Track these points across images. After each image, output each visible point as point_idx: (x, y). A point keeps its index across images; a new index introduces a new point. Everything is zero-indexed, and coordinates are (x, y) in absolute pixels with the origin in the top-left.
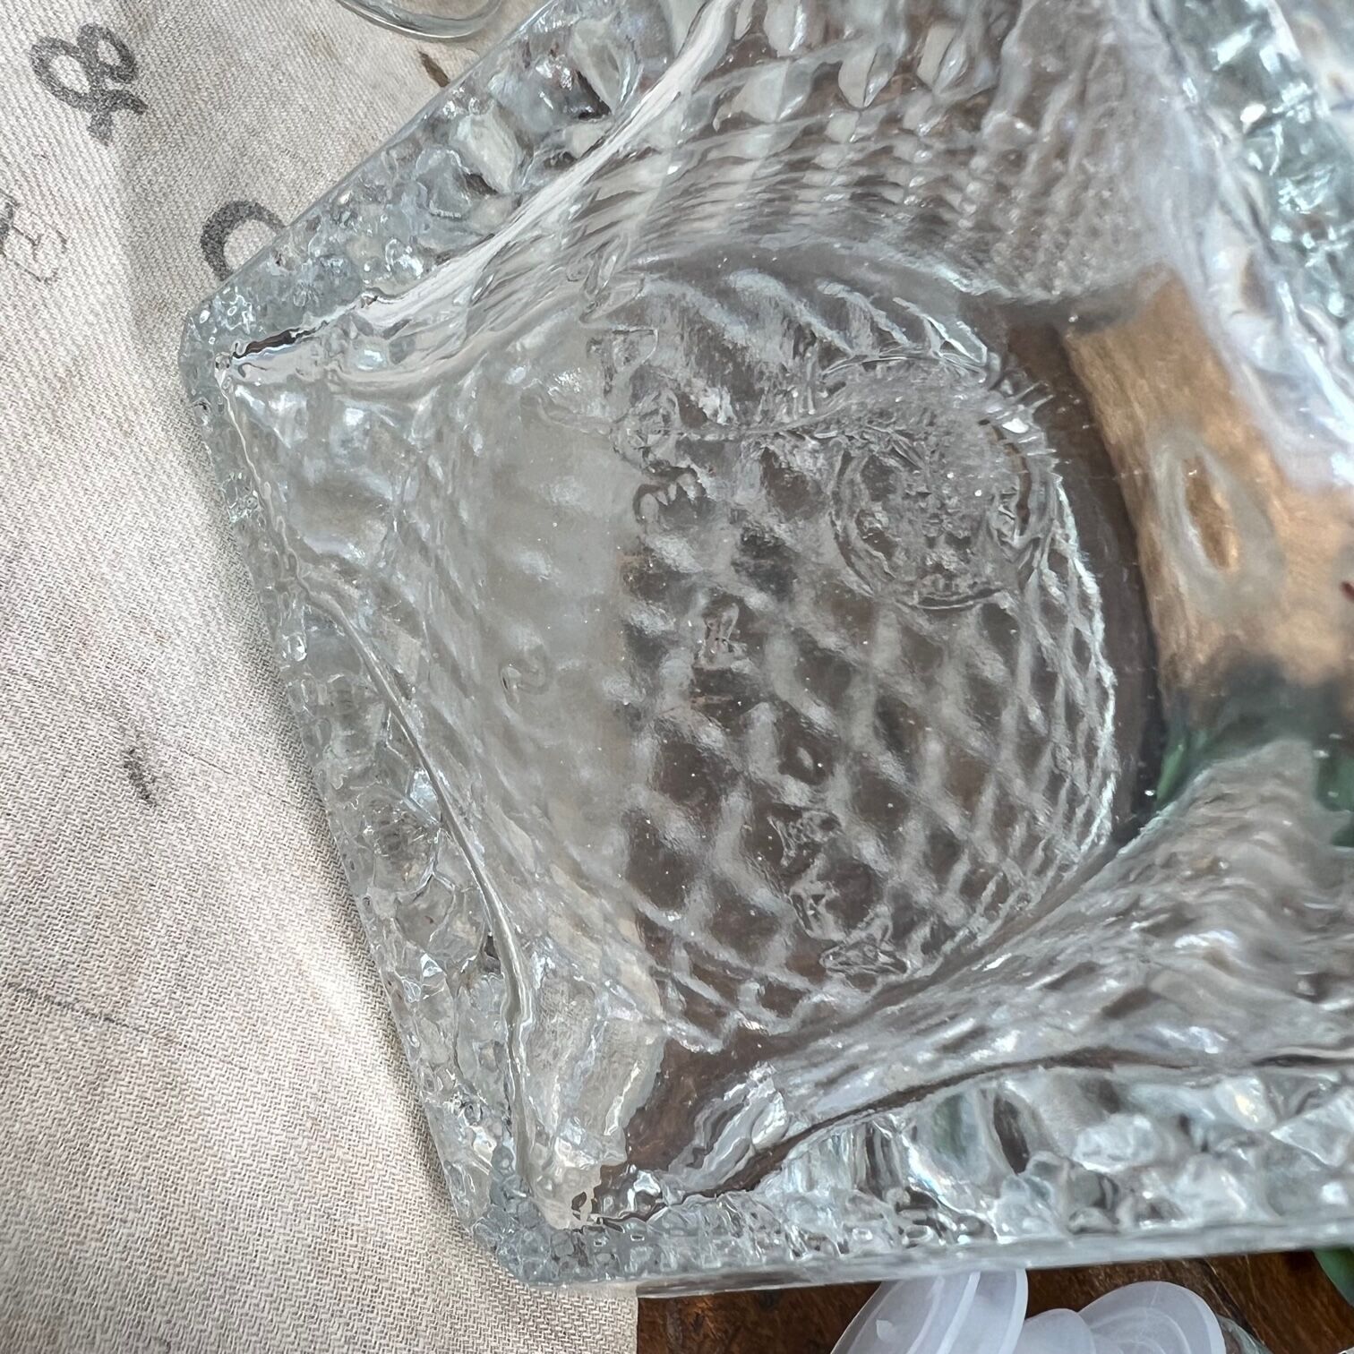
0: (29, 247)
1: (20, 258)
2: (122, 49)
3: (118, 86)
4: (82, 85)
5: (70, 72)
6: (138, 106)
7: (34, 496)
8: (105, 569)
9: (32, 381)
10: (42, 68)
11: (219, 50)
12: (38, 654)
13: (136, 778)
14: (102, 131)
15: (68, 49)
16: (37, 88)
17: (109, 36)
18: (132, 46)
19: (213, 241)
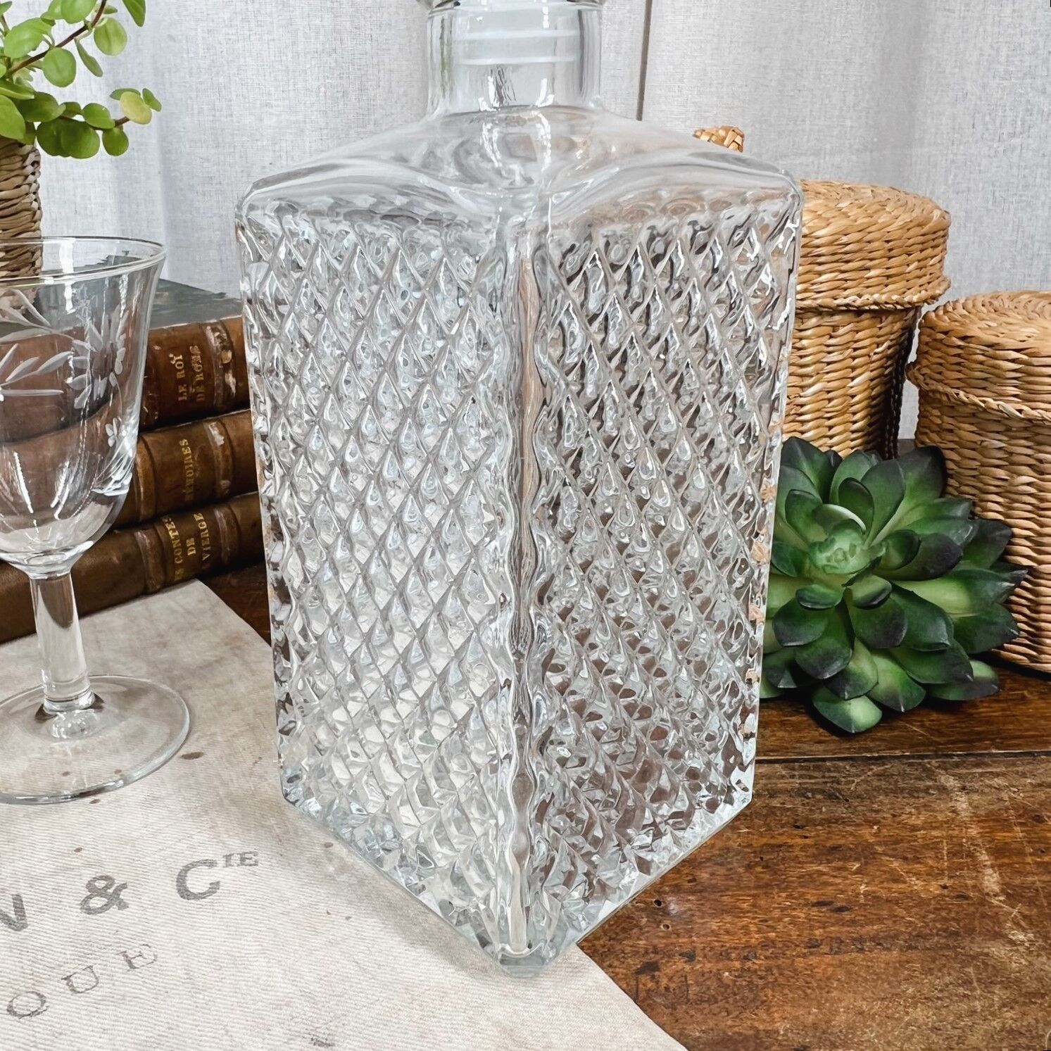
0: (140, 958)
1: (141, 963)
2: (102, 878)
3: (113, 888)
4: (104, 901)
5: (97, 902)
6: (124, 886)
7: (215, 1013)
8: (253, 1007)
9: (181, 988)
10: (90, 911)
11: (126, 843)
12: (260, 1045)
13: (321, 1044)
14: (123, 905)
15: (89, 898)
16: (94, 917)
17: (95, 879)
18: (104, 874)
19: (185, 893)
